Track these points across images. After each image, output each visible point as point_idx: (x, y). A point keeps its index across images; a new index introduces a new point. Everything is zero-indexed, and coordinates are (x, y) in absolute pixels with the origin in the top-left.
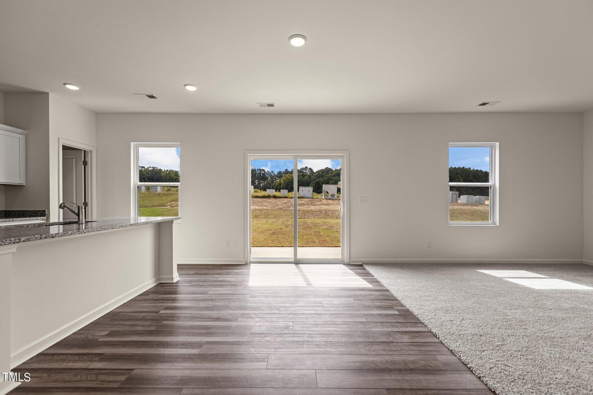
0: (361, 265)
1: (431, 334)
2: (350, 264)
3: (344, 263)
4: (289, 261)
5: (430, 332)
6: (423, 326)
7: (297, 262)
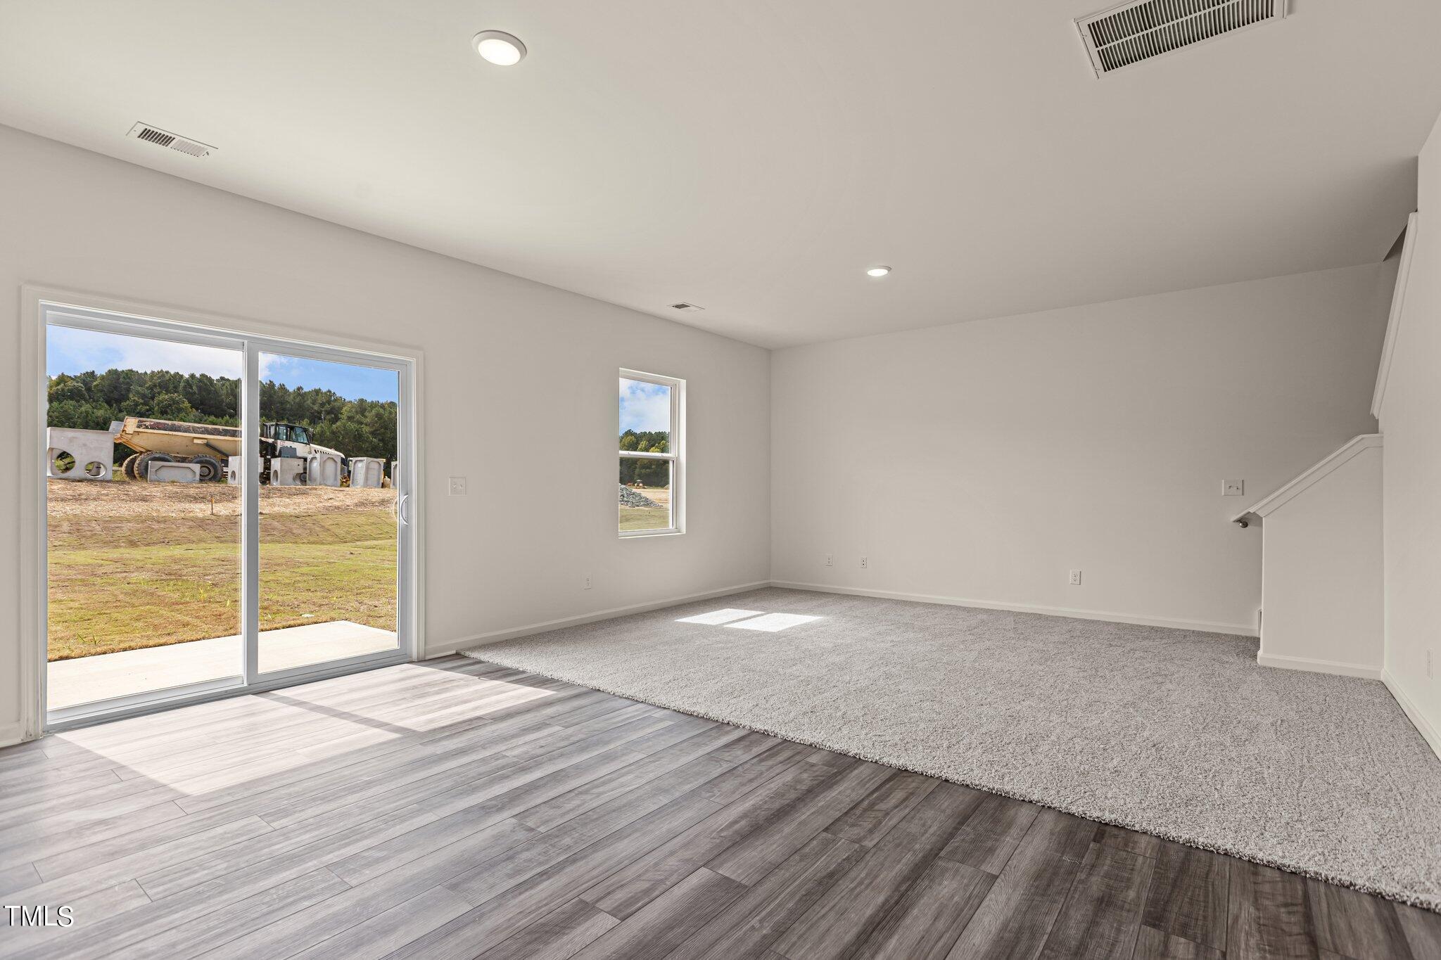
0: (458, 655)
1: (758, 736)
2: (428, 657)
3: (408, 660)
4: (226, 691)
5: (753, 732)
6: (729, 728)
7: (261, 687)
